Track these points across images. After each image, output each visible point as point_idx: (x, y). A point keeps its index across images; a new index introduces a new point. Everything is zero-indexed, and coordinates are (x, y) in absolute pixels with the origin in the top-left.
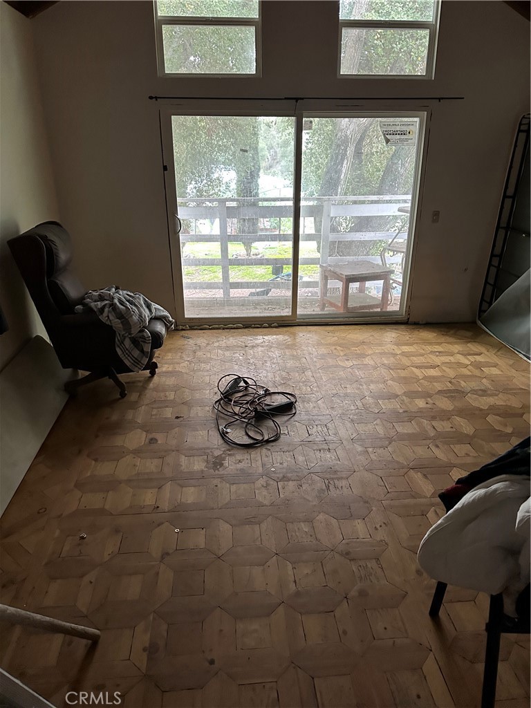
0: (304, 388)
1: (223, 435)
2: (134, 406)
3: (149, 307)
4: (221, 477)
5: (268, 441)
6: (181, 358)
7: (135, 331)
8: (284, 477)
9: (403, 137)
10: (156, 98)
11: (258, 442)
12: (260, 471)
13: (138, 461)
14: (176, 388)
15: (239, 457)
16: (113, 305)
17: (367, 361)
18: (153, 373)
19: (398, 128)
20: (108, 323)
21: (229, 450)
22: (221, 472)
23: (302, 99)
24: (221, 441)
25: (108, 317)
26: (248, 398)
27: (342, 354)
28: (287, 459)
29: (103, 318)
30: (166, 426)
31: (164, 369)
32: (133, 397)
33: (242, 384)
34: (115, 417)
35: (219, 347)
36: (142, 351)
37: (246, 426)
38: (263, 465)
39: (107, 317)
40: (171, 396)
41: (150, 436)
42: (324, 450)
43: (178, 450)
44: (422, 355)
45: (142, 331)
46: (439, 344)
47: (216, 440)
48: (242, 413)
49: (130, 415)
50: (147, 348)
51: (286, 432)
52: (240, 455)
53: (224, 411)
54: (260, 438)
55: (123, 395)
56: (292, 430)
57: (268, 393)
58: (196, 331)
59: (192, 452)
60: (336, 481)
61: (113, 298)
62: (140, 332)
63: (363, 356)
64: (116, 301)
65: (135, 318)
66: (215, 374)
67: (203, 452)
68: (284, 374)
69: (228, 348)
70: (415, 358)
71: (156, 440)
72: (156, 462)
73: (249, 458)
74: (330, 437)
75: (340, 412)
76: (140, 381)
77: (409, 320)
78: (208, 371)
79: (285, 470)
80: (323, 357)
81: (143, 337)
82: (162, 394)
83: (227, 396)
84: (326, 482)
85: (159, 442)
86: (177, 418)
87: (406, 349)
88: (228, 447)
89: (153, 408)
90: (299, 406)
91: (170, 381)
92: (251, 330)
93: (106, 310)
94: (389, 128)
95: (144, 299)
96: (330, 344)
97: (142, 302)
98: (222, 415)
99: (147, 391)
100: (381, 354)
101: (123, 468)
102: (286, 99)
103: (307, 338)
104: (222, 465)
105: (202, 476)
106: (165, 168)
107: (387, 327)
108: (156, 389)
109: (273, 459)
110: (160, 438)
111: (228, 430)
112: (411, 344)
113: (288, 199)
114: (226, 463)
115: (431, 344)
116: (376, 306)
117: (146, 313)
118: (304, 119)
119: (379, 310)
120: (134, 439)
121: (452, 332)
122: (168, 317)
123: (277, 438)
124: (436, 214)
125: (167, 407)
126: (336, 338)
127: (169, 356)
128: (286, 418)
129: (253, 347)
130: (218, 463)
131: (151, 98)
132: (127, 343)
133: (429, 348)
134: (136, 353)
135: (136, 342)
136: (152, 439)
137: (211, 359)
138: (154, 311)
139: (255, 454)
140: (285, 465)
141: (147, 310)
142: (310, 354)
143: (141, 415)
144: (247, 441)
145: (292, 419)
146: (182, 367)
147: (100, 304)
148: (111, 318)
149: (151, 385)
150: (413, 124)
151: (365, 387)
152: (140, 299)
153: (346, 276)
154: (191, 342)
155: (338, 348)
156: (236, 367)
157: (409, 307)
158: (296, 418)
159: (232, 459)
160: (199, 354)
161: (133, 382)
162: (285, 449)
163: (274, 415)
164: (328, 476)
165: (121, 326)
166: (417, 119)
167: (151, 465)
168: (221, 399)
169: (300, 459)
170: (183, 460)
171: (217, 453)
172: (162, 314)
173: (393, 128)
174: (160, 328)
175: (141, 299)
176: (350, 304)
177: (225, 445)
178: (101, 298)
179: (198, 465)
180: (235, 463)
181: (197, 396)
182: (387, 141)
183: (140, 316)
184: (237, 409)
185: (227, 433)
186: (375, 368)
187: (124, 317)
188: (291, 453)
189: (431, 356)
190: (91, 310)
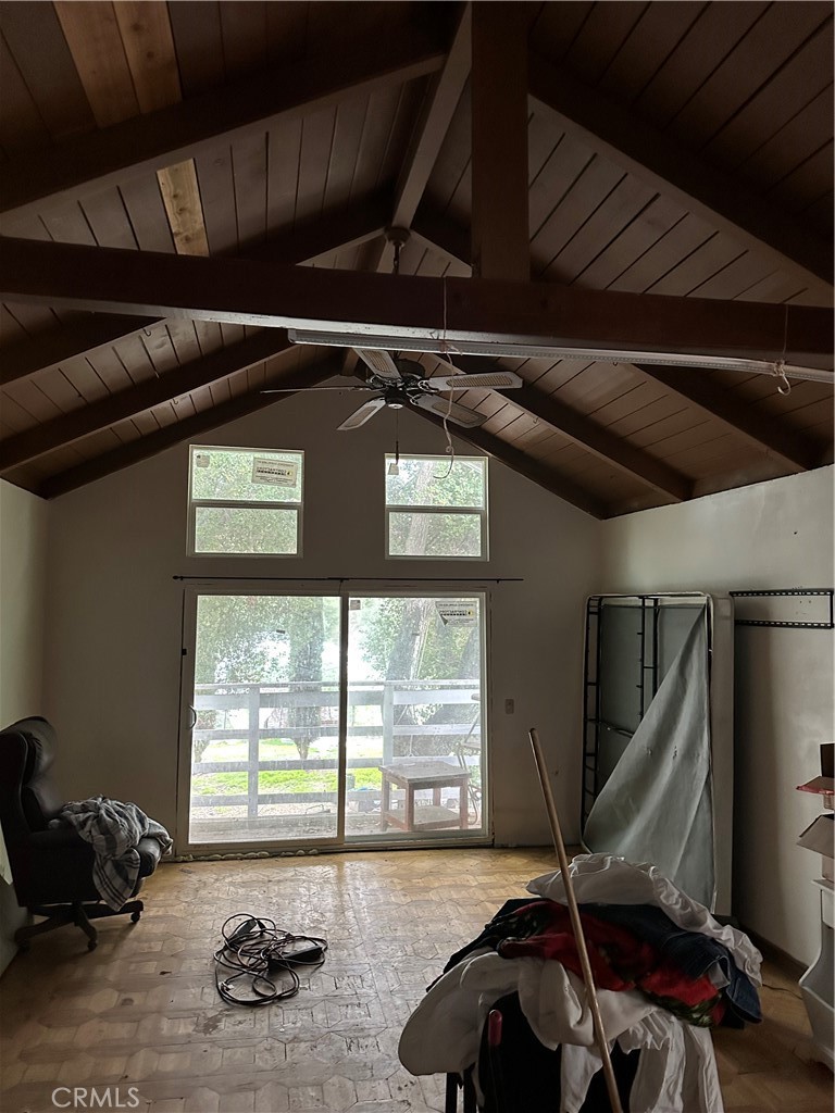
0: (341, 932)
1: (222, 992)
2: (106, 960)
3: (142, 821)
4: (213, 1042)
5: (280, 998)
6: (177, 898)
7: (120, 851)
8: (295, 1038)
9: (462, 617)
10: (182, 578)
11: (266, 998)
12: (265, 1032)
13: (105, 1026)
14: (166, 938)
15: (239, 1018)
16: (98, 818)
17: (432, 896)
18: (136, 918)
19: (456, 608)
20: (89, 840)
21: (227, 1010)
22: (215, 1034)
23: (347, 579)
24: (218, 999)
25: (90, 832)
26: (262, 947)
27: (399, 887)
28: (303, 1019)
29: (83, 834)
30: (146, 985)
31: (151, 914)
32: (105, 949)
33: (257, 928)
34: (79, 973)
35: (231, 884)
36: (126, 879)
37: (255, 981)
38: (270, 1026)
39: (90, 834)
40: (157, 947)
41: (124, 996)
42: (352, 1004)
43: (159, 1012)
44: (503, 887)
45: (130, 852)
46: (528, 872)
47: (212, 997)
48: (251, 965)
49: (99, 971)
50: (134, 875)
51: (307, 986)
52: (240, 1015)
53: (227, 963)
54: (270, 994)
55: (92, 946)
56: (313, 985)
57: (290, 939)
58: (203, 863)
59: (178, 1014)
60: (361, 1040)
61: (99, 809)
62: (126, 853)
63: (426, 889)
64: (103, 812)
65: (124, 834)
66: (221, 918)
67: (193, 1013)
68: (316, 915)
69: (244, 884)
70: (493, 892)
71: (131, 1000)
72: (128, 1026)
73: (252, 1018)
74: (364, 990)
75: (383, 959)
76: (117, 930)
77: (492, 843)
78: (212, 914)
79: (297, 1031)
80: (373, 892)
81: (130, 861)
82: (146, 945)
83: (233, 944)
84: (349, 1041)
85: (136, 1003)
86: (163, 973)
87: (484, 879)
88: (227, 1007)
89: (131, 963)
90: (330, 956)
91: (159, 929)
92: (280, 859)
93: (89, 822)
94: (446, 609)
95: (137, 811)
96: (386, 876)
97: (134, 815)
98: (224, 968)
99: (125, 942)
100: (450, 886)
101: (84, 1035)
102: (330, 579)
103: (356, 866)
104: (215, 1027)
105: (189, 1040)
106: (184, 652)
107: (466, 853)
108: (138, 939)
109: (286, 1019)
110: (137, 998)
111: (230, 986)
112: (493, 873)
113: (333, 684)
114: (221, 1025)
115: (517, 873)
116: (453, 823)
117: (138, 828)
118: (350, 599)
119: (457, 828)
120: (102, 1000)
121: (547, 858)
122: (165, 836)
123: (293, 992)
124: (510, 703)
125: (150, 961)
126: (395, 868)
127: (161, 896)
128: (310, 970)
129: (279, 881)
130: (211, 1025)
131: (175, 578)
132: (109, 868)
133: (514, 878)
134: (118, 882)
135: (120, 868)
136: (125, 1000)
137: (218, 898)
138: (147, 826)
139: (260, 1014)
140: (298, 1025)
141: (139, 825)
142: (356, 889)
143: (113, 972)
144: (253, 997)
145: (318, 971)
146: (177, 911)
147: (82, 816)
148: (94, 833)
149: (132, 934)
150: (473, 605)
151: (421, 928)
152: (131, 810)
153: (409, 780)
154: (194, 878)
155: (396, 880)
156: (252, 908)
157: (492, 823)
158: (323, 969)
159: (232, 1020)
160: (203, 893)
161: (108, 931)
162: (302, 1006)
163: (294, 966)
164: (351, 1035)
165: (104, 843)
166: (477, 600)
167: (122, 1031)
168: (226, 948)
169: (320, 1017)
170: (165, 1025)
171: (211, 1014)
172: (158, 831)
173: (451, 609)
174: (153, 849)
175: (133, 810)
176: (416, 822)
177: (223, 1006)
178: (85, 809)
179: (184, 1028)
180: (232, 1025)
181: (194, 946)
182: (445, 622)
183: (130, 831)
184: (245, 961)
185: (228, 989)
186: (440, 904)
187: (109, 832)
188: (309, 1011)
189: (513, 888)
190: (70, 824)
